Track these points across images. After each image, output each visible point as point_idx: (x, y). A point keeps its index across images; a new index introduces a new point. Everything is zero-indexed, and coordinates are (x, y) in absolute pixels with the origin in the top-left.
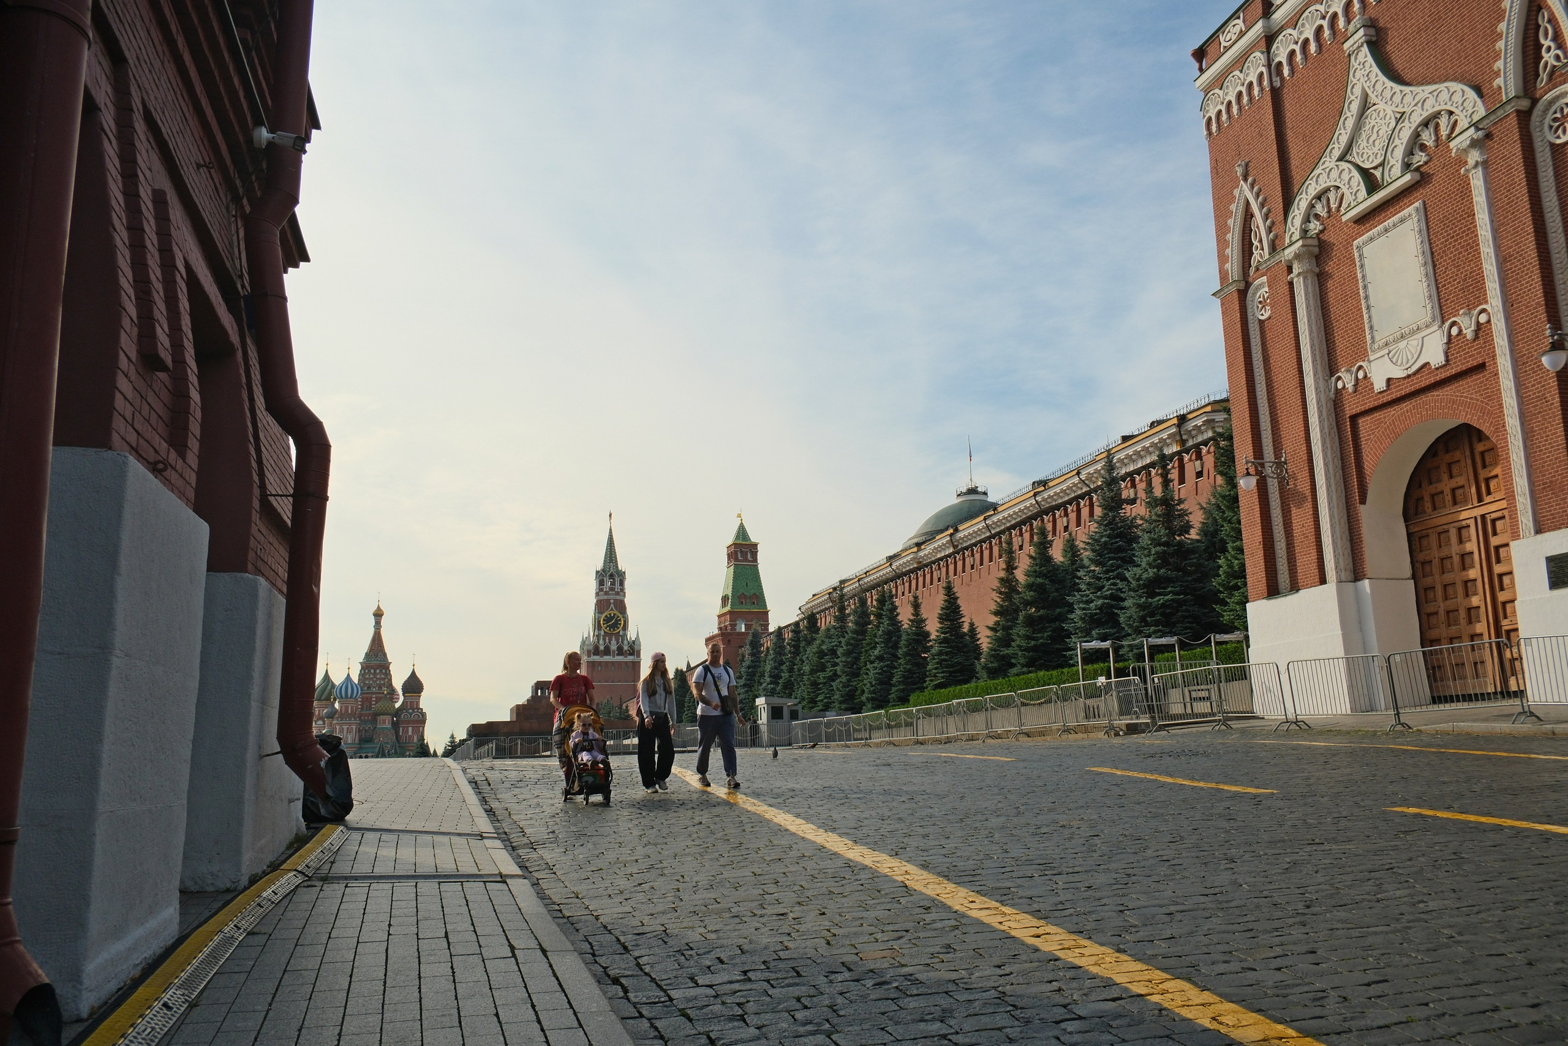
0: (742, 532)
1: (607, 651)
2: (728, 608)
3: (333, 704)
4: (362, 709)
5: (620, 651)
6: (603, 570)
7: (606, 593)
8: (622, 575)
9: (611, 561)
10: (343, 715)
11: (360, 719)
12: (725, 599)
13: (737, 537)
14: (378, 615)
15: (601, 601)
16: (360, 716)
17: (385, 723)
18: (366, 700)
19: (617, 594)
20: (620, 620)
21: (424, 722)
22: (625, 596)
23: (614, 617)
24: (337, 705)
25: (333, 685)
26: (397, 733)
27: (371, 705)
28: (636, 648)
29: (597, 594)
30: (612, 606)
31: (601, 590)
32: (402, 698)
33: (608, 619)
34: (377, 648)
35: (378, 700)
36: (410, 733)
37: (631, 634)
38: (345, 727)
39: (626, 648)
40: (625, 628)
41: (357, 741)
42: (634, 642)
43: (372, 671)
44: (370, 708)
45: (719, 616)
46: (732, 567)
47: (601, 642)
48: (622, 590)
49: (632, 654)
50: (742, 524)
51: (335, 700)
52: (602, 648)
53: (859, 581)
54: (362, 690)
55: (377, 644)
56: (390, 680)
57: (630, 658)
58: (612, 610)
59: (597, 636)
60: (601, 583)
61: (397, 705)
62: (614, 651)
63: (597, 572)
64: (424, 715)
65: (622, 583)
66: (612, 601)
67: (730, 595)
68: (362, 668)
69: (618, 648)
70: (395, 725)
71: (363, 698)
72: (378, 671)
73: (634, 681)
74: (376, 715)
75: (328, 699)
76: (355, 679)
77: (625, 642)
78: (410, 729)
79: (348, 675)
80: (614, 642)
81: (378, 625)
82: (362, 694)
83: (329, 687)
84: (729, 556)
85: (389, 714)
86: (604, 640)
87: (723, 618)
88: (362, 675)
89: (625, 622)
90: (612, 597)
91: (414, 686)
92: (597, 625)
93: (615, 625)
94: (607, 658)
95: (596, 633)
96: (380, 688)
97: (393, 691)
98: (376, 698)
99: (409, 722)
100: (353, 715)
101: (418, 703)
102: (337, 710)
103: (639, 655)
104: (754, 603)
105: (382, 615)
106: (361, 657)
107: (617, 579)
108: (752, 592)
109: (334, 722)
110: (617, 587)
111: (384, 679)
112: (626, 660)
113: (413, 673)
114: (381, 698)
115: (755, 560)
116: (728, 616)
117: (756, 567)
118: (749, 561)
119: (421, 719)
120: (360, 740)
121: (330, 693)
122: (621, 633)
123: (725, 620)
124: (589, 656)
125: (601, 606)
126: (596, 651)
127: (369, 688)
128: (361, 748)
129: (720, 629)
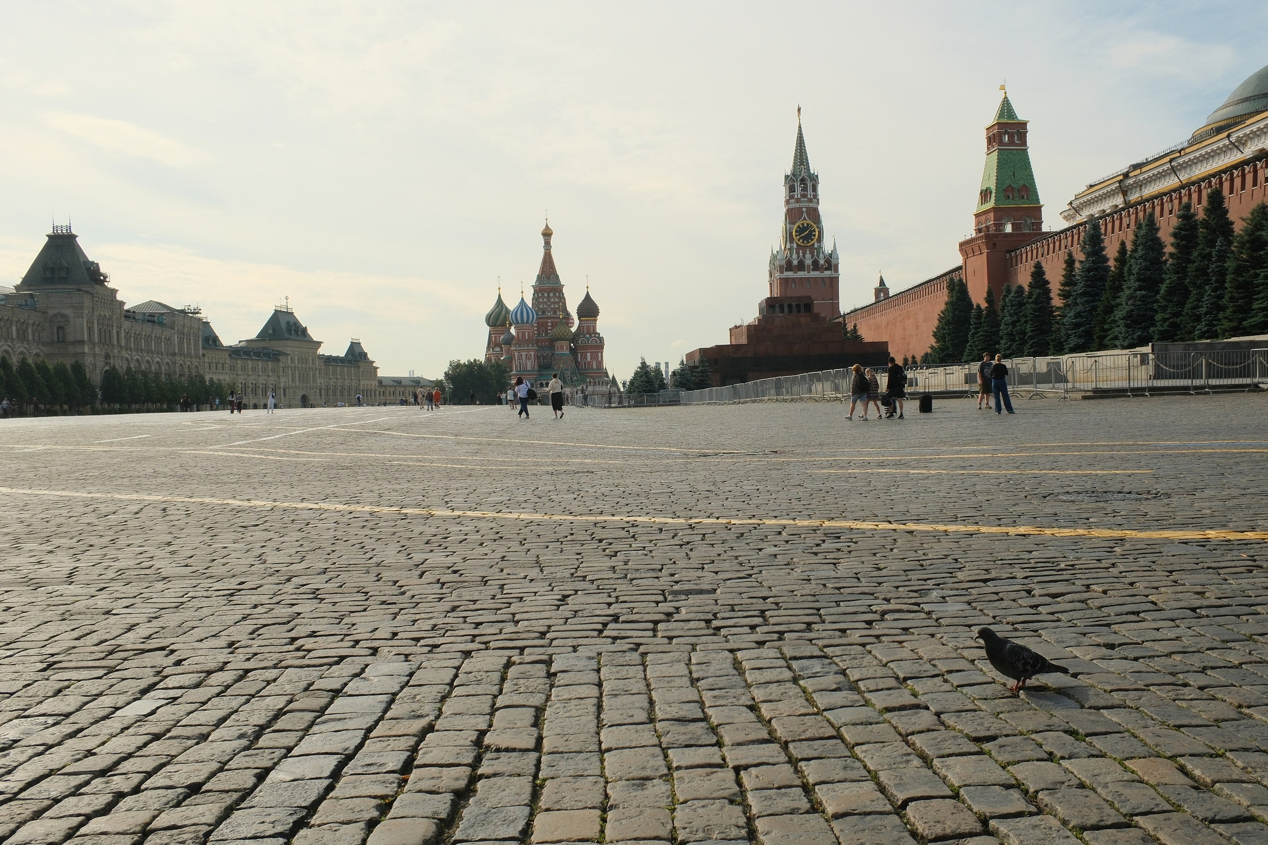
0: (1006, 108)
1: (801, 266)
2: (991, 204)
3: (509, 329)
4: (539, 334)
5: (816, 266)
6: (794, 174)
7: (798, 201)
8: (814, 179)
9: (802, 163)
10: (520, 341)
11: (538, 346)
12: (985, 194)
13: (1001, 115)
14: (547, 234)
15: (792, 209)
16: (537, 341)
17: (563, 348)
18: (542, 325)
19: (810, 201)
20: (814, 231)
21: (601, 347)
22: (818, 203)
23: (807, 228)
24: (513, 331)
25: (507, 311)
26: (576, 359)
27: (547, 330)
28: (833, 262)
29: (787, 202)
30: (805, 214)
31: (791, 197)
32: (577, 322)
33: (800, 230)
34: (548, 270)
35: (553, 327)
36: (589, 359)
37: (827, 247)
38: (524, 354)
39: (822, 262)
40: (820, 240)
41: (536, 368)
42: (831, 255)
43: (546, 295)
44: (547, 334)
45: (977, 216)
46: (996, 153)
47: (795, 256)
48: (816, 196)
49: (829, 268)
50: (1006, 98)
51: (510, 325)
52: (795, 262)
53: (1171, 161)
54: (537, 314)
55: (548, 264)
56: (564, 303)
57: (827, 273)
58: (805, 219)
59: (789, 249)
60: (792, 189)
61: (574, 329)
62: (809, 266)
63: (787, 177)
64: (601, 340)
65: (815, 189)
66: (804, 210)
67: (993, 188)
68: (535, 291)
69: (813, 262)
70: (573, 351)
71: (538, 323)
72: (551, 295)
73: (832, 299)
74: (553, 341)
75: (503, 325)
76: (529, 303)
77: (821, 255)
78: (589, 354)
79: (522, 299)
80: (808, 255)
81: (547, 244)
82: (537, 318)
83: (503, 313)
84: (990, 140)
85: (566, 340)
86: (798, 253)
87: (983, 217)
88: (535, 299)
89: (819, 233)
90: (804, 205)
91: (589, 309)
92: (789, 237)
93: (809, 237)
94: (801, 274)
95: (788, 246)
96: (555, 312)
97: (568, 316)
98: (552, 323)
99: (587, 348)
100: (530, 341)
101: (594, 327)
102: (513, 337)
103: (836, 270)
104: (1023, 197)
105: (551, 234)
106: (533, 280)
107: (809, 184)
108: (1022, 182)
109: (513, 348)
110: (810, 193)
111: (558, 303)
112: (822, 275)
113: (588, 296)
114: (556, 323)
115: (1024, 143)
116: (992, 215)
117: (1025, 152)
118: (1017, 145)
119: (599, 345)
120: (539, 367)
121: (505, 319)
122: (816, 245)
123: (987, 220)
124: (782, 272)
125: (792, 215)
126: (789, 266)
127: (544, 312)
128: (540, 375)
129: (979, 231)
